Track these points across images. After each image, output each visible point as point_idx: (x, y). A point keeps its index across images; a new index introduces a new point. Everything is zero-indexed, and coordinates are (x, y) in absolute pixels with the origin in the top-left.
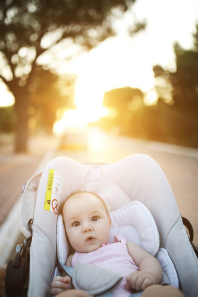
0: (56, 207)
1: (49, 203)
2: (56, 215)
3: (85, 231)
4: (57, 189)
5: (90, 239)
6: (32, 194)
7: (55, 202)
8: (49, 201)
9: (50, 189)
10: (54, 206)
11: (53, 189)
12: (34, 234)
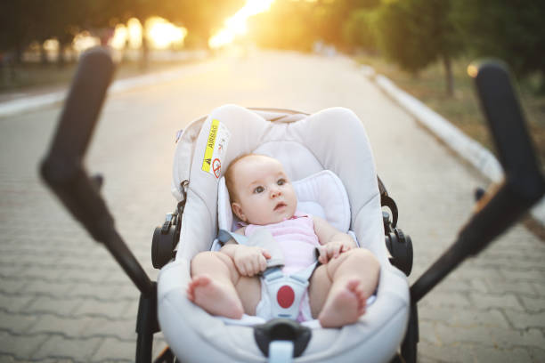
0: (218, 169)
1: (209, 163)
2: (218, 180)
3: (274, 196)
4: (221, 147)
5: (280, 205)
6: (188, 146)
7: (216, 162)
8: (210, 160)
9: (211, 146)
10: (216, 167)
11: (216, 146)
12: (188, 198)
